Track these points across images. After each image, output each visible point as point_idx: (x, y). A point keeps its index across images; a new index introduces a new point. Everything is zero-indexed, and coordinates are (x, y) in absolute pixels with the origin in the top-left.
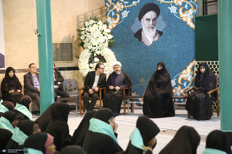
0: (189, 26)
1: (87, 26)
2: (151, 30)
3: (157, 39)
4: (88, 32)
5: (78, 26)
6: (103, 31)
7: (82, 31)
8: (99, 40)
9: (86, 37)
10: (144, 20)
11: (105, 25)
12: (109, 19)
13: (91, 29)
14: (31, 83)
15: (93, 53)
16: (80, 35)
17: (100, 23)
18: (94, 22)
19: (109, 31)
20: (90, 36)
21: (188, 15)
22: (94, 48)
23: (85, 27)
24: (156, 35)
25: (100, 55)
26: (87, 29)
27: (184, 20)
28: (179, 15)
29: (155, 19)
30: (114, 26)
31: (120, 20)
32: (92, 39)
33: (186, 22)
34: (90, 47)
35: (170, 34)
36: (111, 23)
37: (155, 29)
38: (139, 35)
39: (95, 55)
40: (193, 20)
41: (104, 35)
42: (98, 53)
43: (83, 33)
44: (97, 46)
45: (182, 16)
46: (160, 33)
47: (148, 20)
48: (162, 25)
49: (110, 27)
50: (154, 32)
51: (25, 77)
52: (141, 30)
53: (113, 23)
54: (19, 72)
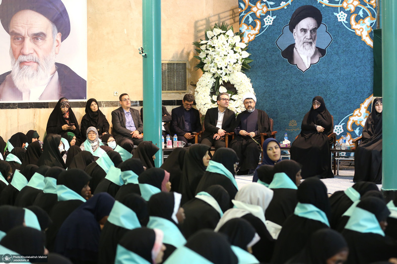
0: (364, 43)
1: (209, 37)
2: (307, 46)
3: (316, 60)
4: (211, 46)
5: (196, 37)
6: (234, 46)
7: (202, 44)
8: (227, 59)
9: (207, 55)
10: (297, 30)
11: (238, 37)
12: (244, 28)
13: (215, 42)
14: (122, 123)
15: (218, 79)
16: (199, 51)
17: (230, 33)
18: (220, 31)
19: (244, 46)
20: (214, 53)
21: (364, 27)
22: (219, 72)
23: (207, 39)
24: (315, 54)
25: (229, 82)
26: (210, 42)
27: (358, 33)
28: (350, 26)
29: (313, 31)
30: (252, 38)
31: (262, 29)
32: (217, 57)
33: (360, 37)
34: (214, 70)
35: (337, 54)
36: (247, 33)
37: (314, 46)
38: (289, 53)
39: (221, 82)
40: (370, 35)
41: (235, 52)
42: (226, 79)
43: (203, 48)
44: (224, 68)
45: (354, 26)
46: (321, 51)
47: (304, 30)
48: (324, 40)
49: (246, 40)
50: (312, 50)
51: (113, 113)
52: (292, 46)
53: (250, 34)
54: (106, 106)
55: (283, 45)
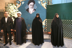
0: (44, 8)
1: (9, 6)
2: (32, 9)
3: (34, 12)
4: (9, 8)
6: (15, 8)
7: (7, 7)
8: (13, 11)
9: (8, 10)
10: (29, 5)
11: (16, 6)
12: (17, 4)
13: (10, 7)
15: (11, 16)
16: (6, 9)
17: (14, 5)
19: (17, 8)
20: (10, 9)
21: (44, 5)
22: (11, 14)
24: (34, 10)
25: (14, 16)
26: (9, 7)
27: (43, 6)
29: (33, 5)
30: (19, 7)
31: (21, 5)
32: (11, 10)
33: (43, 7)
35: (38, 10)
36: (18, 5)
37: (33, 8)
38: (28, 10)
39: (12, 16)
40: (46, 6)
41: (15, 10)
42: (13, 16)
43: (7, 8)
44: (12, 13)
45: (42, 5)
46: (35, 10)
47: (31, 5)
49: (18, 7)
50: (33, 10)
52: (28, 9)
53: (19, 6)
55: (26, 8)
